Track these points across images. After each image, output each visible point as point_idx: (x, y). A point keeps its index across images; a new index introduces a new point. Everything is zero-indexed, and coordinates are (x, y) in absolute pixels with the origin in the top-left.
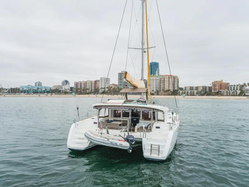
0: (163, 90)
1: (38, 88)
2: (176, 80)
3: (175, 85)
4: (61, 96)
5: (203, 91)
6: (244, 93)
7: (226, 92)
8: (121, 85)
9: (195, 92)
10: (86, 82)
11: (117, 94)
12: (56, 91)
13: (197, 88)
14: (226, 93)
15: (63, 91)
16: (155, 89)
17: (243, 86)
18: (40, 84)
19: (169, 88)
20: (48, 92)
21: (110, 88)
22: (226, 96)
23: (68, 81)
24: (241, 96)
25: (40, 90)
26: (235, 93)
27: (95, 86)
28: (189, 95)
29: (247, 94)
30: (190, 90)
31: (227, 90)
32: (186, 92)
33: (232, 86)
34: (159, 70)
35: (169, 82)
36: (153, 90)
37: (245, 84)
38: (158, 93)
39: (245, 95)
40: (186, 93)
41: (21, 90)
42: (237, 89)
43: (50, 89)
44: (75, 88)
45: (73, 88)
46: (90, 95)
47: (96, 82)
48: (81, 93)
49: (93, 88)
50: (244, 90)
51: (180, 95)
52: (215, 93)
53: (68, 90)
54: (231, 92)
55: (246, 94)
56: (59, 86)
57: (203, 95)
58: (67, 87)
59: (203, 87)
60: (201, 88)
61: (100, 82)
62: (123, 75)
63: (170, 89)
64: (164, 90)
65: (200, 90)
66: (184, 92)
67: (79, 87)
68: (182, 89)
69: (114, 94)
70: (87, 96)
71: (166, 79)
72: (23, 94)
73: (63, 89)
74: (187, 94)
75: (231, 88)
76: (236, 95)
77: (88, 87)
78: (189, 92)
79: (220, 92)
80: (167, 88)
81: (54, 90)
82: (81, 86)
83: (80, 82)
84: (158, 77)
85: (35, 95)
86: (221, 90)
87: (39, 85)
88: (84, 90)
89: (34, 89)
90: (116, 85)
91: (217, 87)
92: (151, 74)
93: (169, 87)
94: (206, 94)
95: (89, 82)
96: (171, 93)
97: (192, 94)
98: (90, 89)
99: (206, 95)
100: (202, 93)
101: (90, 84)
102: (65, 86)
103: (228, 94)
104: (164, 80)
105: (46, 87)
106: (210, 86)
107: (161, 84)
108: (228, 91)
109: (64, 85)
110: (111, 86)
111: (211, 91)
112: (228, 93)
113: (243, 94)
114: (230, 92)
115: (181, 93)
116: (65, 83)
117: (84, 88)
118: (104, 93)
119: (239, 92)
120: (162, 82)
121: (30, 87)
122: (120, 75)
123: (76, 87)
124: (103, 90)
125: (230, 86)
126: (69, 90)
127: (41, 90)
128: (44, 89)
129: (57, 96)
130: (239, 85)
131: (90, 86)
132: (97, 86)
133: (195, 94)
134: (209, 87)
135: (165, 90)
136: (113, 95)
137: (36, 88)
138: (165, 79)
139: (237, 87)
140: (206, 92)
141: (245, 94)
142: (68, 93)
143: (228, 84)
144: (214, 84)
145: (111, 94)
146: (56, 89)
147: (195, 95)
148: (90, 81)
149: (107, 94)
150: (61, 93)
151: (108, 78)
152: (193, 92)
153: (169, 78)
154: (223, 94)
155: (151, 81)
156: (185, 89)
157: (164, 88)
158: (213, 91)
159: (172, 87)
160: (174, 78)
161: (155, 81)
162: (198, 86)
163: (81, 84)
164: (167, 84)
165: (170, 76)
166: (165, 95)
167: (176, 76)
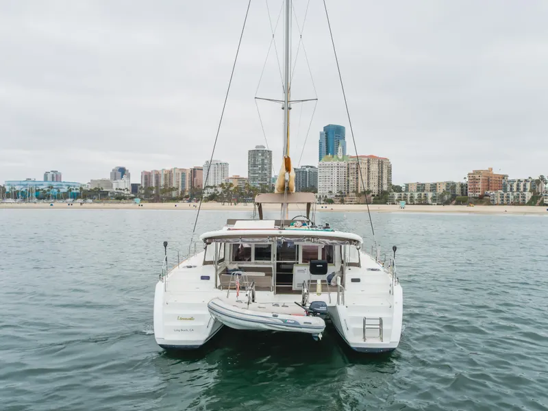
0: (353, 192)
1: (51, 187)
2: (384, 166)
3: (382, 180)
4: (107, 205)
5: (448, 193)
6: (541, 199)
7: (499, 195)
8: (254, 179)
9: (430, 195)
10: (170, 172)
11: (245, 201)
12: (97, 194)
13: (434, 187)
14: (499, 199)
15: (113, 193)
16: (336, 189)
17: (538, 182)
18: (56, 176)
19: (368, 187)
20: (76, 196)
21: (229, 188)
22: (500, 205)
23: (127, 169)
24: (534, 205)
25: (56, 190)
26: (521, 199)
27: (192, 182)
28: (415, 202)
30: (418, 190)
31: (501, 191)
32: (409, 196)
33: (514, 181)
34: (345, 143)
35: (369, 172)
36: (330, 192)
37: (542, 178)
38: (341, 198)
39: (542, 204)
40: (409, 199)
41: (7, 190)
42: (525, 190)
43: (81, 188)
44: (143, 186)
45: (139, 187)
46: (180, 204)
47: (194, 172)
48: (157, 199)
49: (187, 187)
50: (540, 191)
51: (394, 204)
52: (475, 198)
53: (126, 192)
54: (511, 197)
55: (545, 200)
56: (103, 181)
57: (447, 203)
58: (123, 185)
59: (448, 184)
60: (444, 187)
61: (204, 173)
62: (260, 154)
63: (371, 189)
64: (357, 190)
65: (440, 190)
66: (402, 196)
67: (154, 185)
68: (398, 189)
69: (238, 202)
70: (172, 205)
71: (363, 166)
72: (10, 200)
73: (114, 187)
74: (411, 201)
75: (511, 186)
76: (523, 204)
77: (174, 185)
78: (416, 195)
79: (487, 195)
81: (91, 191)
82: (157, 182)
83: (156, 171)
84: (343, 160)
85: (41, 204)
86: (489, 192)
87: (53, 178)
88: (164, 191)
89: (41, 187)
90: (242, 179)
91: (480, 185)
92: (327, 154)
93: (368, 183)
94: (454, 202)
95: (177, 171)
96: (373, 198)
97: (423, 202)
98: (180, 189)
99: (456, 204)
100: (446, 197)
101: (180, 177)
102: (118, 181)
103: (505, 202)
104: (357, 168)
105: (71, 184)
106: (464, 182)
107: (351, 178)
109: (115, 179)
110: (231, 181)
111: (467, 193)
112: (505, 199)
113: (539, 201)
114: (508, 197)
115: (396, 198)
116: (120, 173)
117: (166, 185)
118: (213, 198)
119: (529, 195)
120: (351, 171)
121: (30, 183)
122: (253, 154)
123: (146, 183)
124: (212, 191)
125: (510, 181)
126: (128, 190)
127: (59, 191)
128: (65, 189)
129: (96, 205)
130: (530, 180)
131: (180, 180)
132: (196, 183)
133: (430, 201)
134: (462, 186)
135: (359, 192)
136: (235, 204)
137: (45, 187)
138: (360, 166)
139: (525, 185)
140: (454, 196)
141: (542, 201)
142: (125, 198)
143: (504, 177)
144: (474, 178)
145: (230, 201)
146: (96, 188)
147: (428, 204)
148: (180, 169)
149: (221, 202)
150: (108, 199)
151: (223, 161)
152: (425, 196)
153: (368, 162)
154: (493, 200)
155: (327, 170)
156: (407, 190)
157: (357, 187)
158: (470, 194)
159: (377, 184)
160: (381, 163)
161: (335, 170)
162: (435, 182)
163: (157, 176)
164: (365, 178)
165: (370, 159)
166: (359, 204)
167: (386, 159)
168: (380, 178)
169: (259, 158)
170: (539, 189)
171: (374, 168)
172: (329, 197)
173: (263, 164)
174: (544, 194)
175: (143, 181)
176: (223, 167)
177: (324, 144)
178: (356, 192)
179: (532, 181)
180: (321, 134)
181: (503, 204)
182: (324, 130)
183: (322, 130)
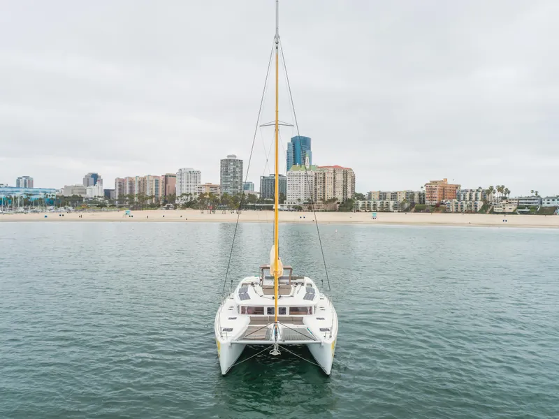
0: (321, 199)
2: (349, 176)
3: (347, 188)
5: (408, 201)
6: (491, 207)
7: (454, 204)
8: (226, 187)
9: (392, 203)
10: (144, 179)
11: (220, 209)
13: (394, 196)
14: (454, 207)
15: (88, 199)
16: (303, 196)
17: (488, 192)
18: (28, 182)
19: (334, 195)
22: (455, 212)
23: (99, 175)
24: (485, 213)
26: (473, 208)
27: (165, 189)
28: (378, 209)
29: (497, 209)
30: (380, 199)
31: (456, 200)
32: (372, 204)
33: (467, 191)
34: (311, 153)
35: (335, 181)
36: (299, 200)
37: (491, 188)
38: (310, 206)
39: (492, 212)
40: (372, 207)
42: (476, 199)
44: (117, 191)
45: (112, 192)
47: (166, 178)
49: (161, 194)
50: (490, 200)
51: (358, 211)
52: (432, 206)
54: (465, 206)
55: (495, 208)
57: (407, 210)
58: (95, 192)
59: (407, 193)
60: (403, 196)
61: (178, 180)
62: (232, 164)
63: (336, 196)
64: (324, 198)
65: (401, 199)
66: (366, 204)
68: (361, 197)
71: (329, 176)
73: (89, 194)
74: (374, 208)
75: (464, 195)
76: (476, 212)
77: (148, 194)
78: (379, 203)
79: (442, 204)
80: (329, 195)
82: (131, 190)
83: (129, 178)
84: (310, 170)
86: (444, 201)
87: (25, 184)
90: (215, 187)
91: (436, 194)
92: (295, 164)
93: (334, 192)
94: (414, 209)
95: (150, 178)
96: (338, 205)
97: (385, 209)
99: (415, 212)
100: (406, 205)
101: (154, 184)
102: (92, 187)
103: (459, 210)
104: (324, 178)
106: (421, 191)
107: (318, 187)
108: (459, 203)
109: (88, 186)
110: (203, 188)
111: (424, 201)
112: (459, 207)
113: (489, 210)
114: (462, 206)
115: (360, 206)
116: (93, 179)
117: (140, 191)
118: (189, 205)
119: (480, 204)
120: (318, 180)
122: (225, 163)
123: (120, 190)
125: (462, 191)
126: (101, 196)
128: (41, 196)
130: (481, 190)
131: (154, 188)
132: (169, 189)
133: (391, 209)
134: (420, 194)
135: (326, 200)
138: (327, 176)
139: (476, 195)
140: (413, 204)
141: (493, 209)
143: (457, 187)
144: (431, 187)
147: (390, 212)
148: (154, 177)
151: (195, 169)
152: (387, 204)
153: (334, 172)
154: (449, 208)
155: (295, 178)
156: (370, 198)
157: (324, 196)
158: (427, 202)
159: (342, 192)
160: (346, 172)
161: (303, 179)
162: (396, 191)
163: (131, 183)
164: (331, 187)
165: (336, 169)
166: (326, 211)
167: (351, 169)
168: (345, 187)
169: (231, 167)
170: (489, 198)
171: (340, 177)
172: (297, 204)
173: (234, 172)
174: (493, 203)
175: (117, 187)
176: (196, 175)
177: (292, 155)
178: (323, 200)
179: (483, 191)
180: (289, 144)
181: (457, 212)
182: (292, 141)
183: (290, 141)
